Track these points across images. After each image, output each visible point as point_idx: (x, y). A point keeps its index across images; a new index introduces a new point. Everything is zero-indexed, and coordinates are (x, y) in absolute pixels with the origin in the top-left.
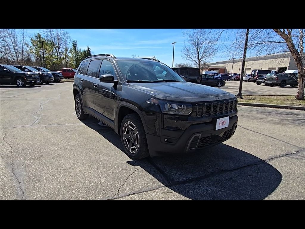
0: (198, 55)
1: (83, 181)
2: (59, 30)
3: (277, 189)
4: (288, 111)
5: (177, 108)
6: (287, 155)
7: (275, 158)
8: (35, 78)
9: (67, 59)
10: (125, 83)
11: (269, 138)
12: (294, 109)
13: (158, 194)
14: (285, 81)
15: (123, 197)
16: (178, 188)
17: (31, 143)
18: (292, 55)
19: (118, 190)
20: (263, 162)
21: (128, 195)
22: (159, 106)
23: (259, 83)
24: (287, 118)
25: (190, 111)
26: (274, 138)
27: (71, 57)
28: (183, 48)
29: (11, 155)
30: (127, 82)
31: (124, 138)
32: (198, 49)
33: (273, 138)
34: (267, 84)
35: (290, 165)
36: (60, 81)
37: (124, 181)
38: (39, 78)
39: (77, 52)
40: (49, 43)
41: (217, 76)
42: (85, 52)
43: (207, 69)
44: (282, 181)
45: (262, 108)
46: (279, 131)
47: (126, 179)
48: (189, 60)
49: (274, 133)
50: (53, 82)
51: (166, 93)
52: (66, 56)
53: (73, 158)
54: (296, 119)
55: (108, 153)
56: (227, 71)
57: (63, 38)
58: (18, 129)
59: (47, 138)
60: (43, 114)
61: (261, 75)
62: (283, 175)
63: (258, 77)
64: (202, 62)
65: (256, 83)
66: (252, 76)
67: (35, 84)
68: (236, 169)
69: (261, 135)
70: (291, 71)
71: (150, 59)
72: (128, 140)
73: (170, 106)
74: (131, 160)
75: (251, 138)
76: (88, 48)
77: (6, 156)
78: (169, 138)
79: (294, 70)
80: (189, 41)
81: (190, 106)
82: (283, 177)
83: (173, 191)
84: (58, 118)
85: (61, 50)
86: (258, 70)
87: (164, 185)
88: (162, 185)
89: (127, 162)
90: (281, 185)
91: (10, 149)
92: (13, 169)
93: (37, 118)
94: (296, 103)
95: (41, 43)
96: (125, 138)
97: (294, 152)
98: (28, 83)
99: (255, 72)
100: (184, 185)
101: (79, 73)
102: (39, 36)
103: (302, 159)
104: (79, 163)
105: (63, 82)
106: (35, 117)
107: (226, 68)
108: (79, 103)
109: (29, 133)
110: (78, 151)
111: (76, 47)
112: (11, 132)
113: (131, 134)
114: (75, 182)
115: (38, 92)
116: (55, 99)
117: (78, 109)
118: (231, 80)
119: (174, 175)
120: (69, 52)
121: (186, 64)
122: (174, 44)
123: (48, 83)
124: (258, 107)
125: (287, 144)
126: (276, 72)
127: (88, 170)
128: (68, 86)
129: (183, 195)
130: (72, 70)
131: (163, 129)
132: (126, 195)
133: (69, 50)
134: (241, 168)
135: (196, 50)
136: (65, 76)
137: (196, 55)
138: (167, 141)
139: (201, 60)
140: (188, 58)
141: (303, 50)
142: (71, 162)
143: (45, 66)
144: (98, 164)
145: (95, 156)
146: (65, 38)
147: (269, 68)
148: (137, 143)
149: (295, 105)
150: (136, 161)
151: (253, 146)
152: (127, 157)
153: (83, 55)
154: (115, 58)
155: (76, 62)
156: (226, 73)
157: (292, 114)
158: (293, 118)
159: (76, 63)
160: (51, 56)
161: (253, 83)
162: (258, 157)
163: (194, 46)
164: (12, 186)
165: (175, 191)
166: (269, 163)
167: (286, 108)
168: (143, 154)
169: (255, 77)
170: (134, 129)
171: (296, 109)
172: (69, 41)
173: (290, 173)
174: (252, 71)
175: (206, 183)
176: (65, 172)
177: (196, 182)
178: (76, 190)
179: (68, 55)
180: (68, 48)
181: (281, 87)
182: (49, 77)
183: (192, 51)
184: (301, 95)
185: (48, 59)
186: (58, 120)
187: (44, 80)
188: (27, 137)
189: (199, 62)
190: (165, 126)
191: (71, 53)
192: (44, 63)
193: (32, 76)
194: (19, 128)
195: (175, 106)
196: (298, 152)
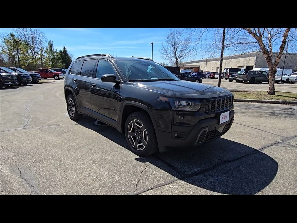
0: (176, 55)
1: (98, 180)
2: (33, 29)
3: (277, 175)
4: (264, 105)
5: (186, 105)
6: (275, 144)
7: (266, 147)
8: (13, 79)
9: (43, 59)
10: (128, 82)
11: (256, 130)
12: (268, 103)
13: (175, 187)
14: (254, 78)
15: (143, 192)
16: (191, 180)
17: (30, 146)
18: (264, 55)
19: (135, 187)
20: (257, 151)
21: (147, 191)
22: (169, 103)
23: (231, 81)
24: (265, 112)
25: (198, 107)
26: (260, 130)
27: (46, 57)
28: (161, 48)
29: (13, 160)
30: (130, 82)
31: (129, 136)
32: (176, 49)
33: (258, 129)
34: (238, 81)
35: (280, 152)
36: (38, 82)
37: (139, 178)
38: (16, 79)
39: (53, 53)
40: (24, 43)
41: (192, 75)
42: (61, 52)
43: (183, 67)
44: (279, 167)
45: (241, 103)
46: (262, 123)
47: (140, 175)
48: (167, 59)
49: (258, 125)
50: (31, 83)
51: (174, 91)
52: (42, 56)
53: (80, 158)
54: (273, 112)
55: (114, 151)
56: (201, 69)
57: (38, 38)
58: (11, 133)
59: (45, 140)
60: (32, 116)
61: (232, 73)
62: (278, 162)
63: (230, 75)
64: (179, 61)
65: (228, 80)
66: (224, 74)
67: (12, 85)
68: (236, 160)
69: (248, 127)
70: (258, 69)
71: (143, 59)
72: (134, 138)
73: (178, 103)
74: (139, 157)
75: (241, 130)
76: (64, 48)
77: (8, 161)
78: (179, 133)
79: (261, 68)
80: (167, 42)
81: (199, 102)
82: (278, 163)
83: (188, 184)
84: (50, 120)
85: (36, 50)
86: (230, 68)
87: (177, 179)
88: (176, 179)
89: (136, 159)
90: (279, 171)
91: (9, 153)
92: (20, 173)
93: (27, 120)
94: (269, 97)
95: (15, 43)
96: (131, 136)
97: (281, 141)
98: (4, 85)
99: (227, 70)
100: (196, 177)
101: (70, 74)
102: (13, 35)
103: (289, 147)
104: (88, 163)
105: (42, 83)
106: (24, 119)
107: (199, 66)
108: (72, 103)
109: (24, 136)
110: (83, 152)
111: (52, 47)
112: (3, 136)
113: (138, 131)
114: (90, 181)
115: (17, 93)
116: (39, 100)
117: (71, 109)
118: (205, 78)
119: (183, 168)
120: (45, 53)
121: (163, 63)
122: (152, 44)
123: (25, 84)
124: (237, 103)
125: (272, 134)
126: (245, 69)
127: (99, 169)
128: (49, 87)
129: (198, 186)
130: (49, 70)
131: (173, 125)
132: (145, 190)
133: (45, 49)
134: (240, 158)
135: (173, 50)
136: (43, 77)
137: (174, 55)
138: (177, 137)
139: (178, 60)
140: (166, 58)
141: (272, 49)
142: (79, 162)
143: (20, 66)
144: (107, 162)
145: (102, 155)
146: (40, 38)
147: (238, 67)
148: (145, 140)
149: (268, 100)
150: (143, 157)
151: (244, 138)
152: (134, 154)
153: (60, 55)
154: (113, 58)
155: (52, 62)
156: (199, 71)
157: (268, 107)
158: (270, 111)
159: (52, 64)
160: (26, 56)
161: (225, 80)
162: (252, 147)
163: (171, 46)
164: (26, 191)
165: (190, 184)
166: (262, 152)
167: (262, 102)
168: (152, 150)
169: (227, 75)
170: (141, 127)
171: (270, 103)
172: (44, 41)
173: (283, 160)
174: (224, 70)
175: (214, 173)
176: (77, 173)
177: (205, 174)
178: (95, 190)
179: (44, 55)
180: (44, 49)
181: (250, 83)
182: (27, 78)
183: (169, 51)
184: (272, 90)
185: (23, 59)
186: (50, 122)
187: (22, 81)
188: (23, 140)
189: (177, 62)
190: (175, 123)
191: (47, 53)
192: (19, 63)
193: (9, 77)
194: (11, 131)
195: (184, 103)
196: (283, 141)
